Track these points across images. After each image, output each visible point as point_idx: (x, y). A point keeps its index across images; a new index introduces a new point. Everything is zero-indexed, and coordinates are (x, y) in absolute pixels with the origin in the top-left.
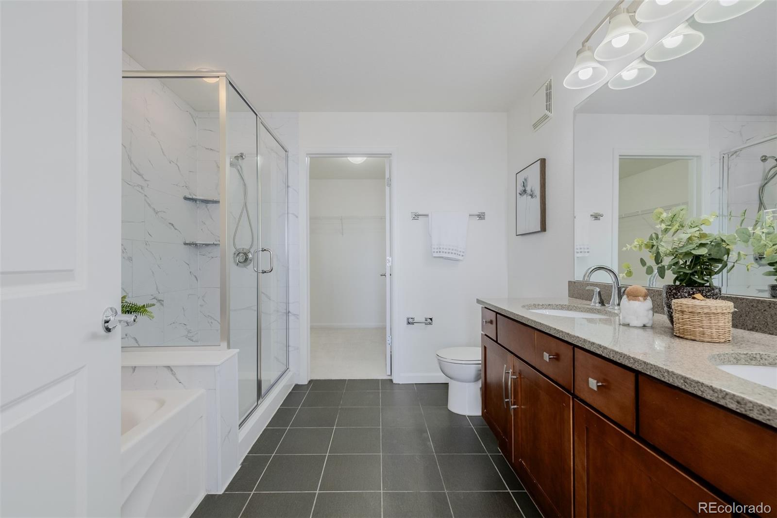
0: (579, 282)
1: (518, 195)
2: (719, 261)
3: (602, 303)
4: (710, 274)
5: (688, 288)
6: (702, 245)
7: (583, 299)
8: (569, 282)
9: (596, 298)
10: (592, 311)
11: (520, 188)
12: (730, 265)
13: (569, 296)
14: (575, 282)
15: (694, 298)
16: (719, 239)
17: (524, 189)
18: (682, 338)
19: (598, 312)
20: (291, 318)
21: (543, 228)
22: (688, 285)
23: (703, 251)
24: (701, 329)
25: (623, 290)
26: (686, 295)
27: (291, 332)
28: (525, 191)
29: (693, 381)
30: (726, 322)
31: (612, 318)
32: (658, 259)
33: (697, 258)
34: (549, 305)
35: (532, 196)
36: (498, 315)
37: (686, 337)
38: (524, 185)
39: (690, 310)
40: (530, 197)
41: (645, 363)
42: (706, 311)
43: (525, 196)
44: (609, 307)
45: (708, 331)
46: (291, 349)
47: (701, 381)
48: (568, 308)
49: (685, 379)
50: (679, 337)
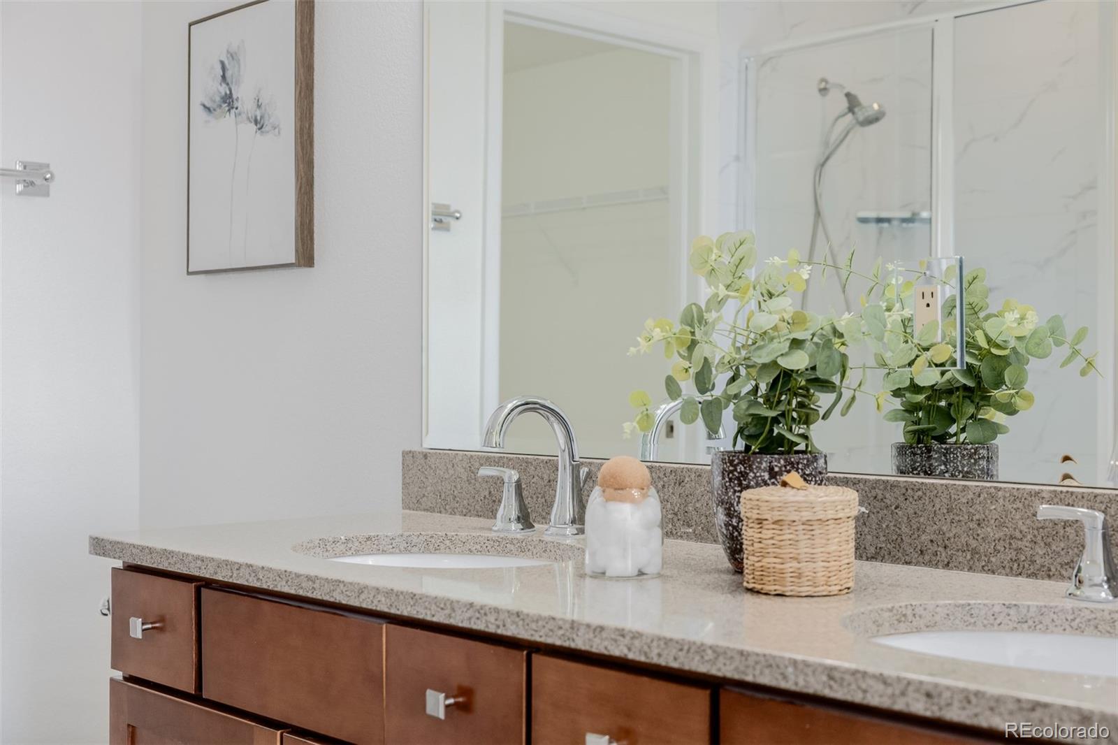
0: (449, 457)
1: (198, 112)
2: (826, 385)
3: (525, 519)
4: (807, 421)
5: (767, 458)
6: (796, 344)
7: (453, 513)
8: (405, 454)
9: (509, 507)
10: (501, 546)
11: (207, 87)
12: (847, 395)
13: (406, 506)
14: (425, 456)
15: (785, 484)
16: (828, 329)
17: (223, 89)
18: (758, 592)
19: (522, 549)
21: (306, 256)
22: (763, 451)
23: (798, 361)
24: (795, 564)
25: (583, 471)
26: (766, 476)
28: (228, 100)
29: (847, 671)
30: (843, 540)
31: (556, 565)
32: (703, 381)
33: (787, 375)
34: (369, 539)
35: (259, 123)
36: (204, 592)
37: (767, 588)
38: (224, 77)
39: (777, 516)
40: (253, 127)
41: (741, 653)
42: (806, 515)
43: (230, 119)
44: (544, 532)
45: (807, 568)
47: (861, 667)
48: (408, 548)
49: (831, 672)
50: (751, 590)
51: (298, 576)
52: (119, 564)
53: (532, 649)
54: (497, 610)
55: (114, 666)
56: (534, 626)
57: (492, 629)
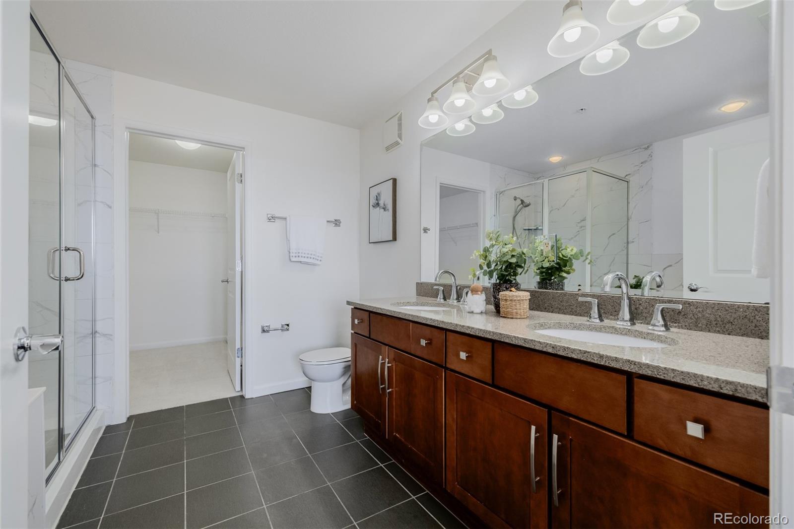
0: (427, 284)
1: (371, 207)
2: (521, 267)
3: (445, 299)
4: (516, 276)
5: (505, 284)
6: (513, 256)
7: (428, 297)
8: (417, 283)
9: (441, 296)
10: (439, 305)
11: (373, 201)
12: (526, 269)
13: (417, 295)
14: (421, 284)
15: (511, 291)
16: (521, 252)
17: (377, 202)
18: (505, 317)
19: (444, 305)
20: (99, 340)
21: (395, 238)
22: (504, 283)
23: (514, 260)
24: (516, 311)
25: (459, 287)
26: (505, 289)
27: (99, 358)
28: (378, 204)
29: (530, 340)
30: (526, 305)
31: (452, 310)
32: (489, 265)
33: (511, 263)
34: (408, 302)
35: (384, 209)
36: (371, 314)
37: (508, 316)
38: (377, 199)
39: (511, 298)
40: (383, 210)
41: (500, 334)
42: (519, 298)
43: (378, 208)
44: (450, 302)
45: (519, 311)
46: (98, 381)
47: (534, 339)
48: (417, 304)
49: (525, 340)
50: (504, 317)
51: (391, 311)
52: (353, 307)
53: (447, 330)
54: (438, 320)
55: (352, 330)
56: (447, 325)
57: (436, 325)
